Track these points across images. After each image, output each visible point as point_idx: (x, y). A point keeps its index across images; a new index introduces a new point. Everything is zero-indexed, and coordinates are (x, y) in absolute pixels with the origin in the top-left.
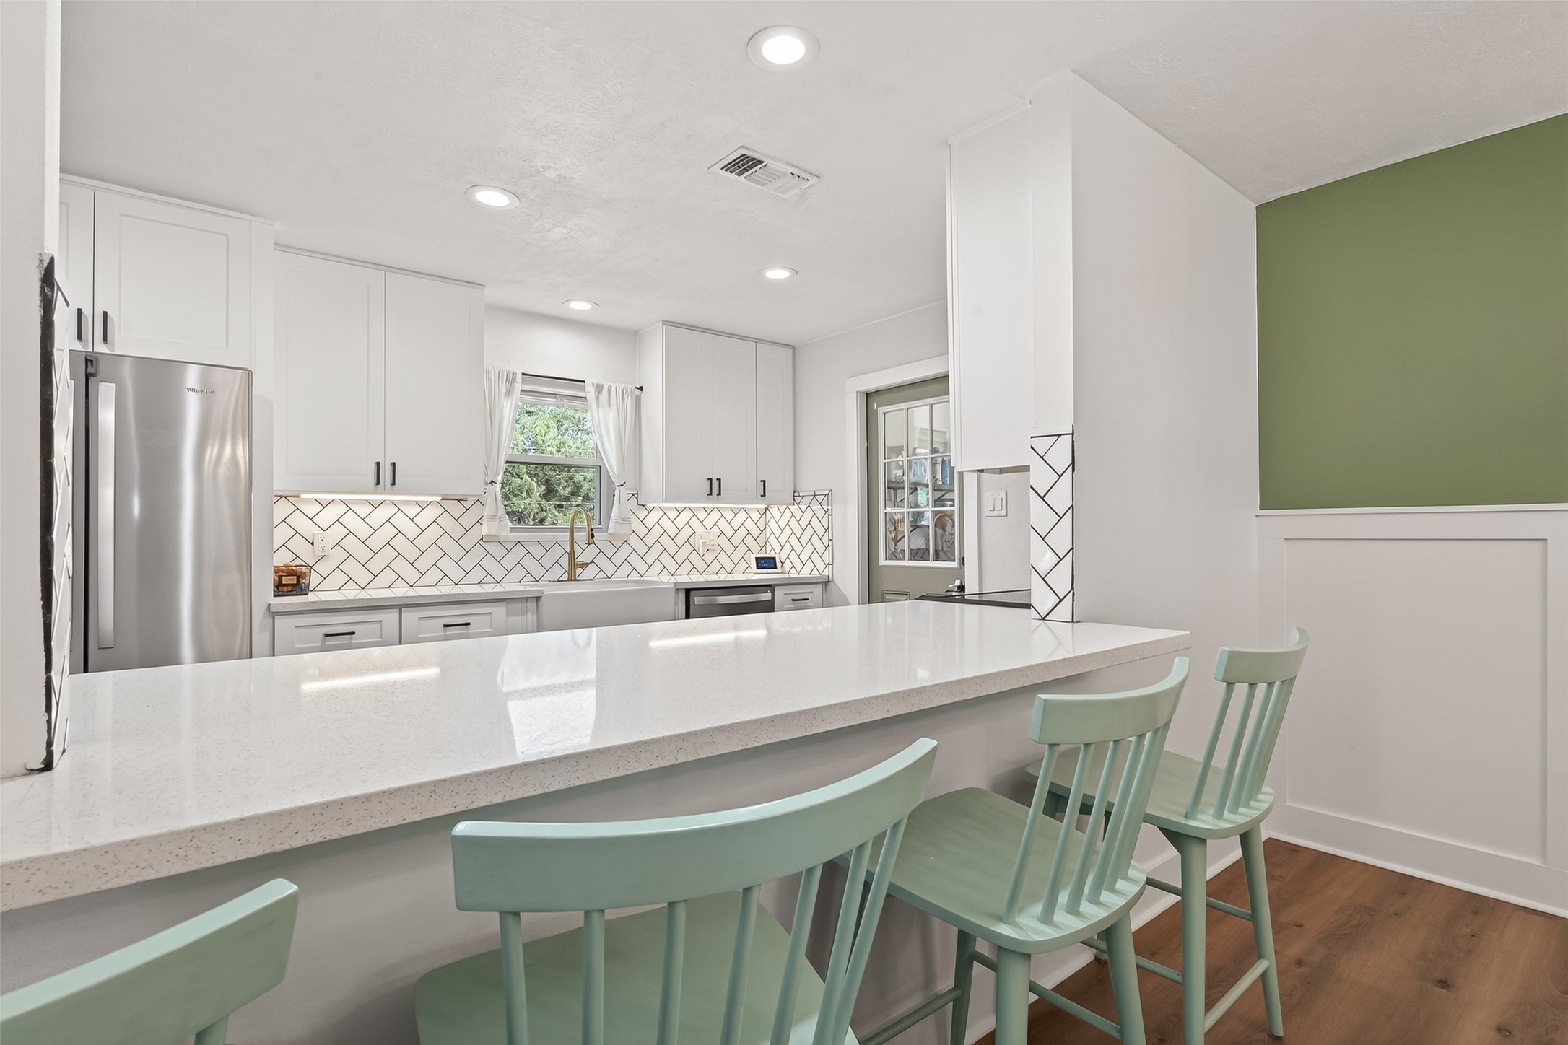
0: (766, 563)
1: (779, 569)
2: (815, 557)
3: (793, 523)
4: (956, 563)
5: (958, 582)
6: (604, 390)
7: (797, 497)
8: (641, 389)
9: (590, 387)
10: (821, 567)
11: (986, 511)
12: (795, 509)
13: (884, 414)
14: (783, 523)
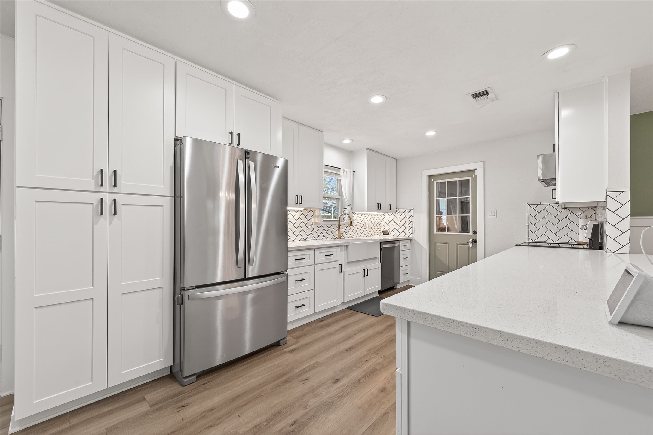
0: (386, 233)
1: (390, 235)
2: (406, 231)
3: (395, 219)
4: (470, 233)
5: (471, 240)
6: (345, 172)
7: (397, 210)
8: (354, 172)
9: (341, 170)
10: (408, 234)
11: (487, 216)
12: (396, 214)
13: (437, 183)
14: (390, 219)
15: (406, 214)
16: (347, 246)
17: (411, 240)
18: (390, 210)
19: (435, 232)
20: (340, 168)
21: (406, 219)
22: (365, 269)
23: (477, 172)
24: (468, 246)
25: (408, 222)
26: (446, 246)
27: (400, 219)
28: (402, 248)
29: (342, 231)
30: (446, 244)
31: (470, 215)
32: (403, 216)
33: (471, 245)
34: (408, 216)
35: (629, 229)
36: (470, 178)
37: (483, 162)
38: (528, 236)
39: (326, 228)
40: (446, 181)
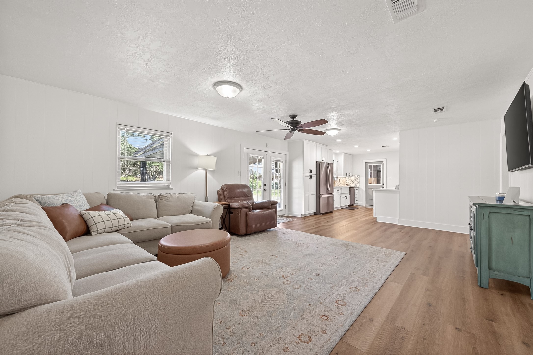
0: (350, 184)
3: (351, 179)
4: (382, 184)
5: (382, 187)
7: (353, 176)
8: (338, 161)
10: (357, 185)
13: (369, 165)
14: (349, 179)
16: (341, 188)
17: (358, 187)
18: (350, 176)
19: (368, 184)
22: (346, 196)
23: (384, 162)
25: (357, 180)
27: (354, 179)
28: (355, 190)
31: (382, 178)
34: (357, 178)
36: (381, 164)
37: (386, 159)
40: (372, 165)
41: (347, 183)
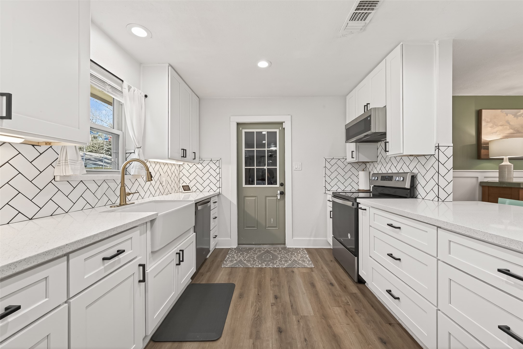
0: (186, 188)
1: (191, 191)
2: (212, 185)
3: (198, 171)
4: (278, 185)
5: (279, 192)
6: (132, 90)
7: (201, 161)
8: (146, 96)
9: (125, 84)
10: (215, 188)
11: (294, 169)
12: (199, 166)
13: (245, 132)
14: (191, 171)
15: (212, 165)
17: (219, 195)
18: (195, 159)
19: (244, 185)
20: (123, 81)
21: (211, 171)
22: (179, 252)
23: (284, 125)
24: (276, 198)
25: (215, 174)
26: (255, 199)
27: (205, 171)
28: (212, 206)
29: (127, 191)
30: (254, 198)
31: (278, 167)
32: (208, 168)
33: (279, 197)
34: (214, 167)
35: (452, 180)
36: (277, 131)
37: (291, 116)
38: (325, 187)
39: (93, 187)
40: (255, 131)
41: (184, 184)
